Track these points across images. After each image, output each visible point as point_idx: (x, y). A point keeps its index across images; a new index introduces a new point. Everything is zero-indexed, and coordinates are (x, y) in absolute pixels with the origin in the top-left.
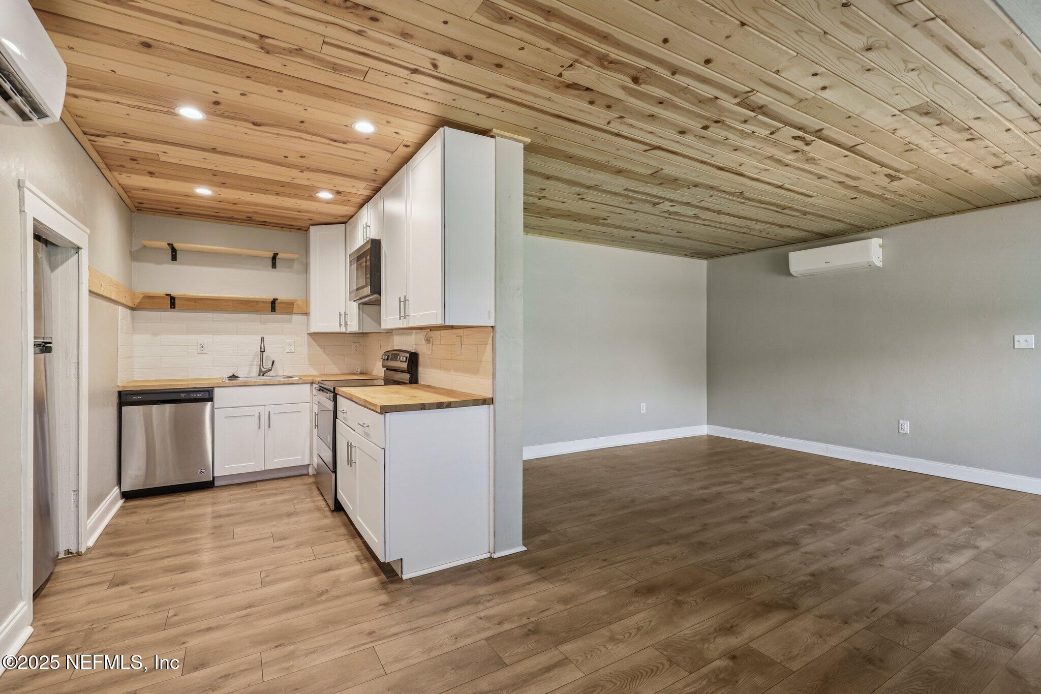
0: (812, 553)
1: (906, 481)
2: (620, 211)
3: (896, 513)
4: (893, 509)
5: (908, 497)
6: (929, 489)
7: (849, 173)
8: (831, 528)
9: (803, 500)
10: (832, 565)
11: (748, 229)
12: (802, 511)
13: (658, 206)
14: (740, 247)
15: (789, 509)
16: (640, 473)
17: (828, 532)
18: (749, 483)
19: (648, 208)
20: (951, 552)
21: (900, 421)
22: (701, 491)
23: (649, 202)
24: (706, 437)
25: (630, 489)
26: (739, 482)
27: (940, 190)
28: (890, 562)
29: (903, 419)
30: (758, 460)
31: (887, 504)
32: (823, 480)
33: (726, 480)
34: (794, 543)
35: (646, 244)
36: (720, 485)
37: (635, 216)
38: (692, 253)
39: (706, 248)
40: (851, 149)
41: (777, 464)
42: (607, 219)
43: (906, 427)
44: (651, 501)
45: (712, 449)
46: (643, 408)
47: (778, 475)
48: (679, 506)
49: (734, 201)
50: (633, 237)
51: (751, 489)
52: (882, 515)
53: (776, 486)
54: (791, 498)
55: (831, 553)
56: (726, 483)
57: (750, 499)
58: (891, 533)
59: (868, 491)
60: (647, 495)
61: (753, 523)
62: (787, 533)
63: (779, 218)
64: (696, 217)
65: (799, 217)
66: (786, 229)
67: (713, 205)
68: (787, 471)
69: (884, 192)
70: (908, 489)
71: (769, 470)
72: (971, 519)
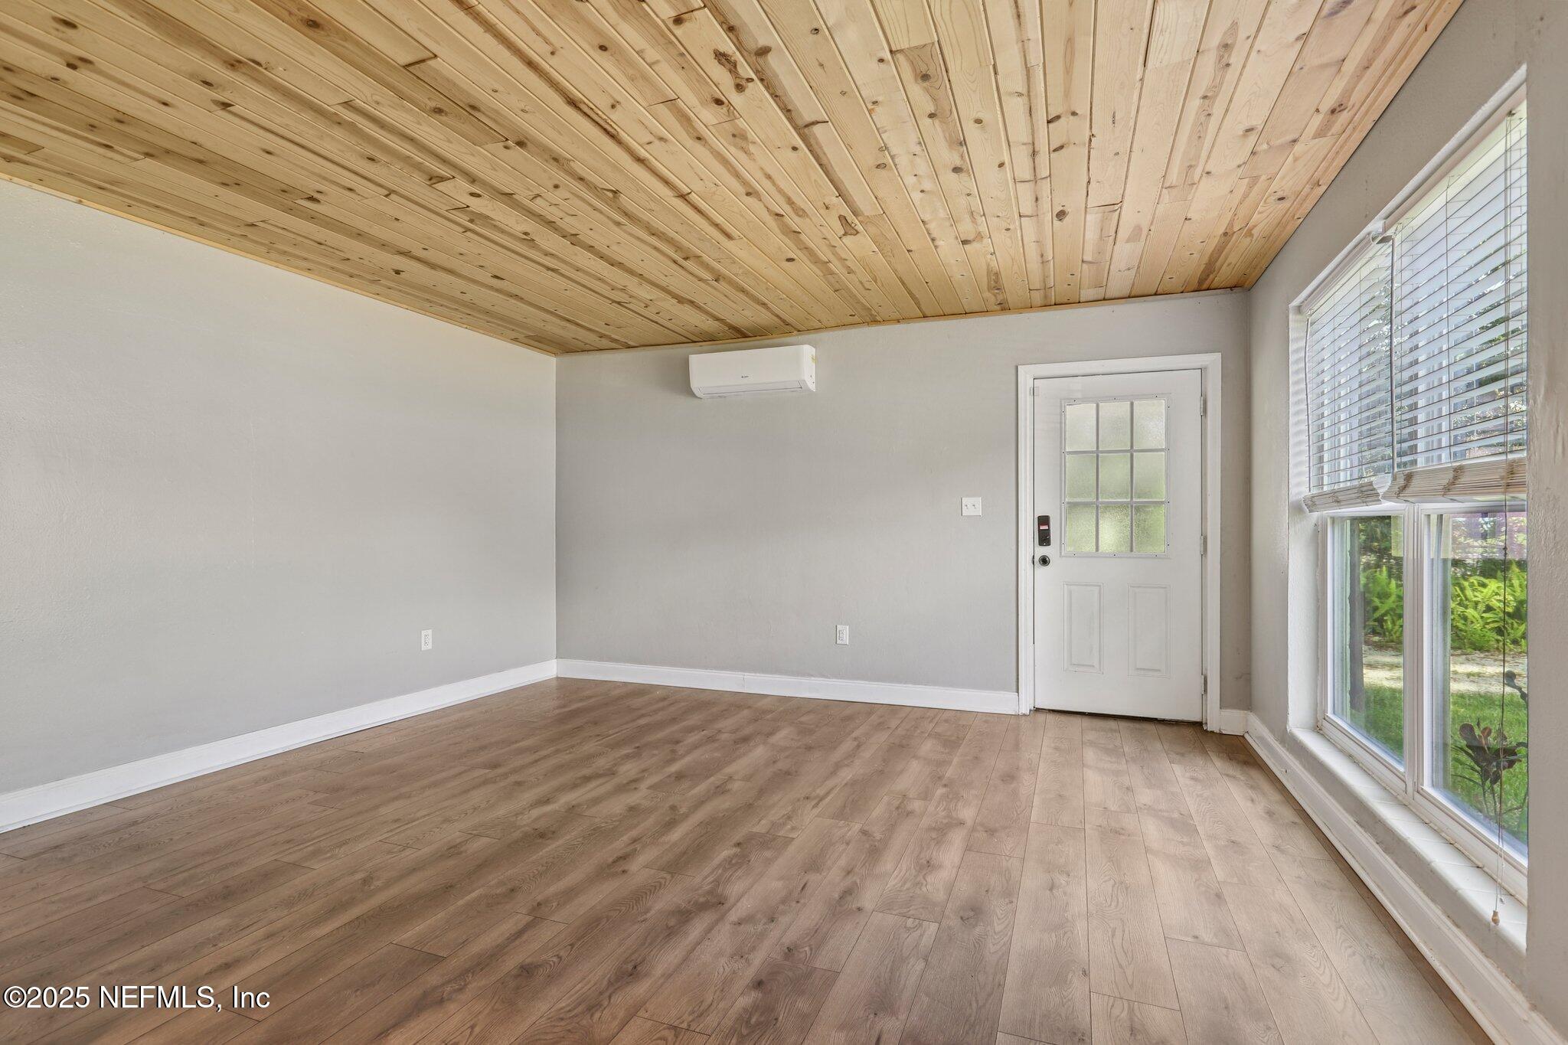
0: (749, 919)
1: (849, 718)
2: (349, 179)
3: (853, 783)
4: (846, 774)
5: (858, 746)
6: (880, 726)
7: (794, 198)
8: (769, 841)
9: (720, 790)
10: (787, 940)
11: (624, 295)
12: (721, 815)
13: (440, 186)
14: (613, 336)
15: (700, 815)
16: (404, 790)
17: (768, 854)
18: (629, 769)
19: (415, 184)
20: (939, 842)
21: (838, 626)
22: (536, 812)
23: (418, 167)
24: (554, 683)
25: (368, 843)
26: (611, 773)
27: (895, 271)
28: (869, 897)
29: (841, 624)
30: (643, 716)
31: (838, 766)
32: (745, 740)
33: (586, 772)
34: (714, 902)
35: (434, 299)
36: (575, 786)
37: (391, 207)
38: (528, 337)
39: (555, 328)
40: (804, 129)
41: (674, 720)
42: (318, 201)
43: (845, 634)
44: (414, 870)
45: (564, 706)
46: (427, 640)
47: (677, 742)
48: (484, 865)
49: (601, 212)
50: (398, 272)
51: (631, 785)
52: (836, 791)
53: (674, 768)
54: (701, 788)
55: (781, 907)
56: (587, 779)
57: (632, 809)
58: (856, 827)
59: (809, 748)
60: (408, 852)
61: (640, 870)
62: (700, 878)
63: (678, 281)
64: (527, 239)
65: (708, 284)
66: (687, 308)
67: (562, 214)
68: (691, 730)
69: (832, 258)
70: (854, 735)
71: (660, 735)
72: (938, 770)
